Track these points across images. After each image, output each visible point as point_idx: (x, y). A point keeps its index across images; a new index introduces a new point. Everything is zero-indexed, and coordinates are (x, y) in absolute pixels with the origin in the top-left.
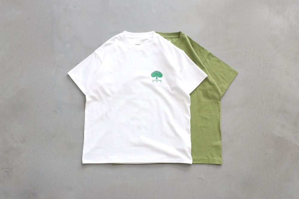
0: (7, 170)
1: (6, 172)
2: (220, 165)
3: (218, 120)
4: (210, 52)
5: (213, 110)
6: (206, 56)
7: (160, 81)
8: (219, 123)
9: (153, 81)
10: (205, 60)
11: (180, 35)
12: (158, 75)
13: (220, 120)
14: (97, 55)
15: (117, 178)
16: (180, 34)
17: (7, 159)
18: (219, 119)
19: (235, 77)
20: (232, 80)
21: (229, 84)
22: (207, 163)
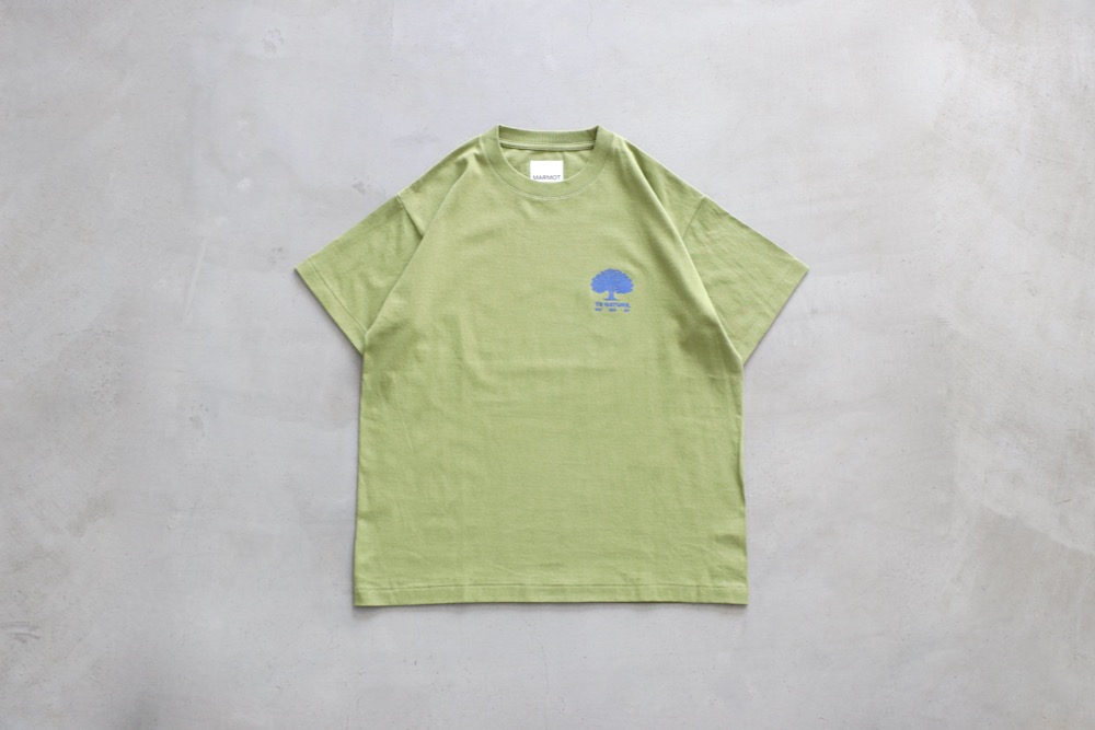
0: (21, 630)
1: (18, 636)
2: (743, 606)
3: (733, 443)
4: (705, 196)
5: (717, 409)
6: (692, 211)
8: (738, 455)
10: (689, 226)
11: (594, 139)
13: (739, 444)
15: (416, 663)
16: (599, 134)
17: (20, 592)
18: (736, 440)
19: (798, 286)
20: (785, 298)
21: (773, 310)
22: (694, 601)
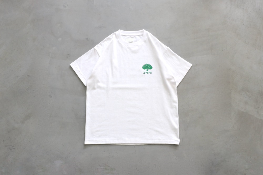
0: (10, 147)
7: (150, 72)
9: (144, 73)
12: (148, 67)
14: (96, 50)
17: (9, 138)
